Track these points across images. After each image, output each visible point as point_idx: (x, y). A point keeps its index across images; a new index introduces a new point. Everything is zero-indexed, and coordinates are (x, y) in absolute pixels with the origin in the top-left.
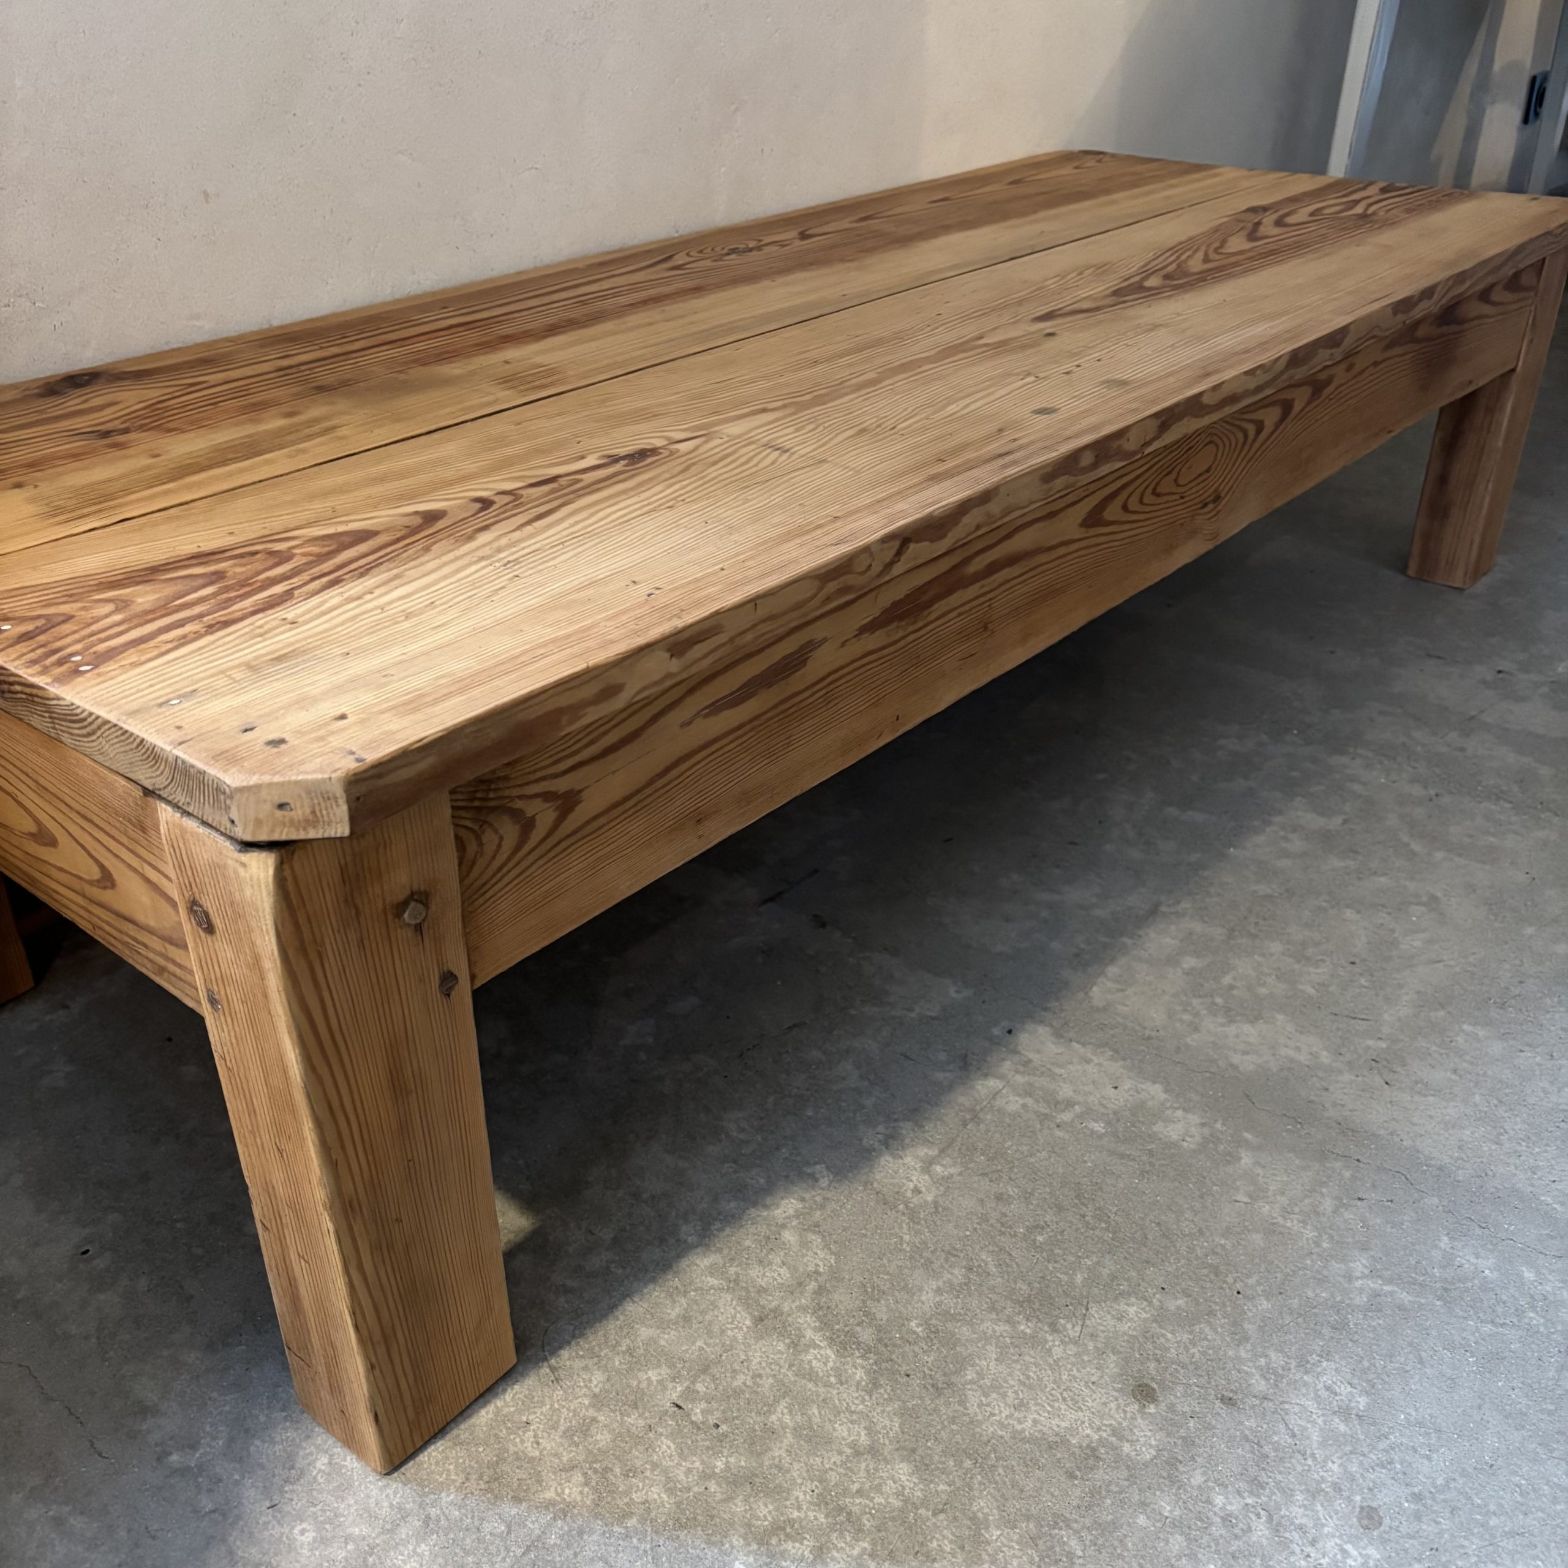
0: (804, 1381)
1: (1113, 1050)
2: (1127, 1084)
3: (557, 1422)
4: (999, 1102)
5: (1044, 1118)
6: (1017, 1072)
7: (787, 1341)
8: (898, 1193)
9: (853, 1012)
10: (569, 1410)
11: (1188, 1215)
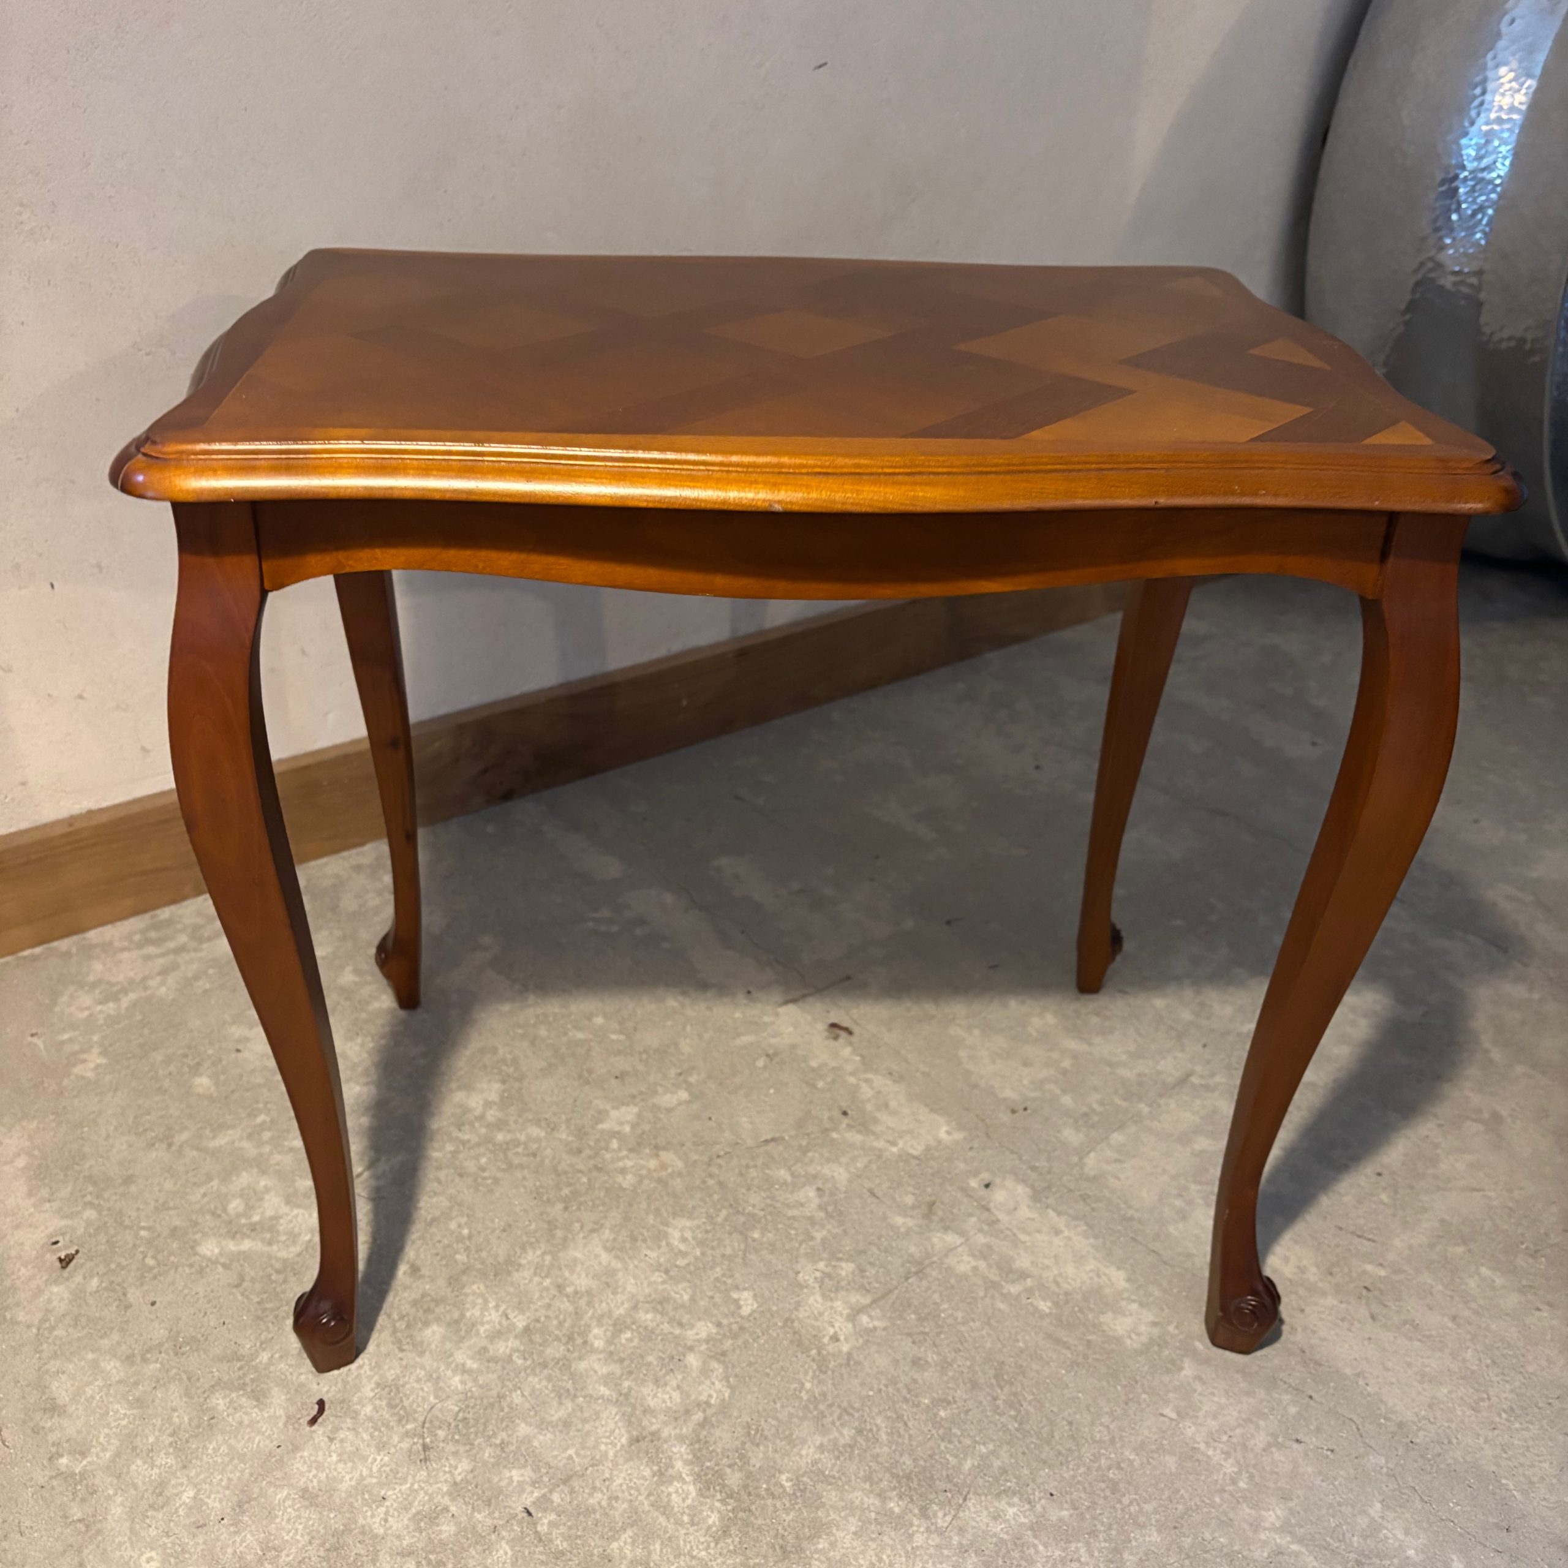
0: (656, 1514)
1: (1086, 1224)
2: (1091, 1265)
3: (411, 1504)
4: (951, 1261)
5: (992, 1285)
6: (981, 1230)
7: (655, 1468)
8: (815, 1336)
9: (834, 1135)
10: (426, 1493)
11: (1106, 1420)
